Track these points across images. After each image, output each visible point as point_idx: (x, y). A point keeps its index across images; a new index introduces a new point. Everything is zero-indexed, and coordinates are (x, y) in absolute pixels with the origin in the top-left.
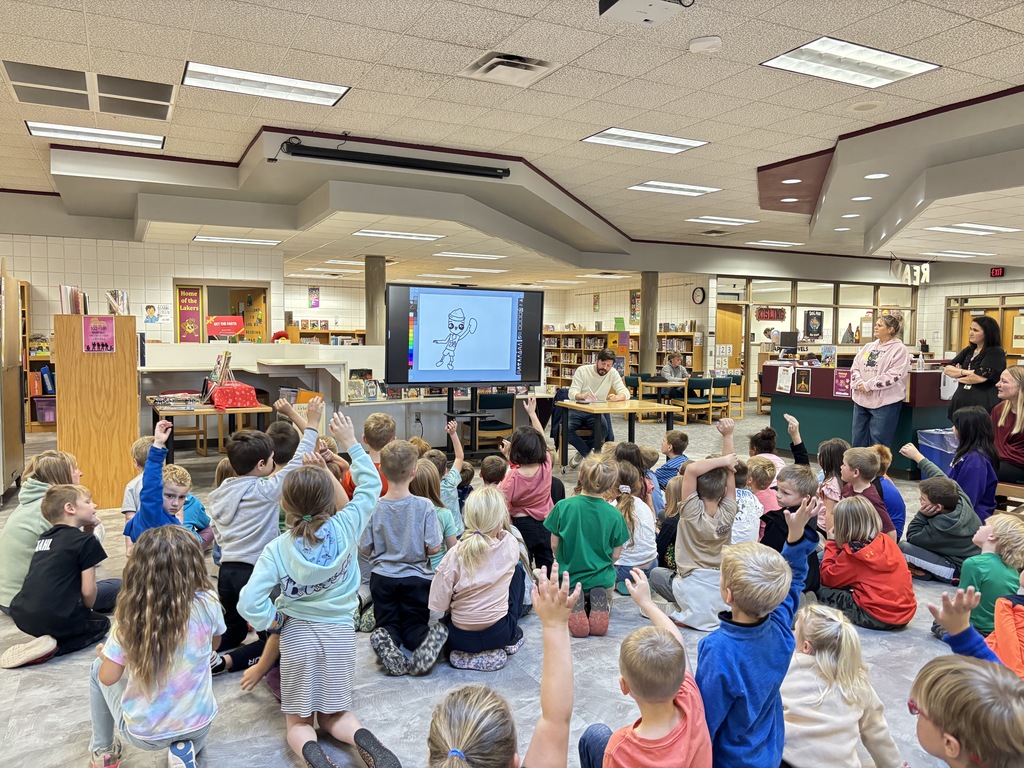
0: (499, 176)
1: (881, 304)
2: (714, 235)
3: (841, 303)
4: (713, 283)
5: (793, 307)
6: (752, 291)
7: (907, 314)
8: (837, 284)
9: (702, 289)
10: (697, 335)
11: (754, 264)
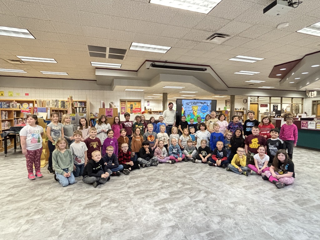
0: (204, 71)
1: (294, 102)
2: (251, 85)
3: (283, 102)
4: (249, 98)
5: (270, 104)
6: (259, 99)
7: (300, 105)
8: (282, 98)
9: (246, 99)
10: (245, 111)
11: (260, 93)
